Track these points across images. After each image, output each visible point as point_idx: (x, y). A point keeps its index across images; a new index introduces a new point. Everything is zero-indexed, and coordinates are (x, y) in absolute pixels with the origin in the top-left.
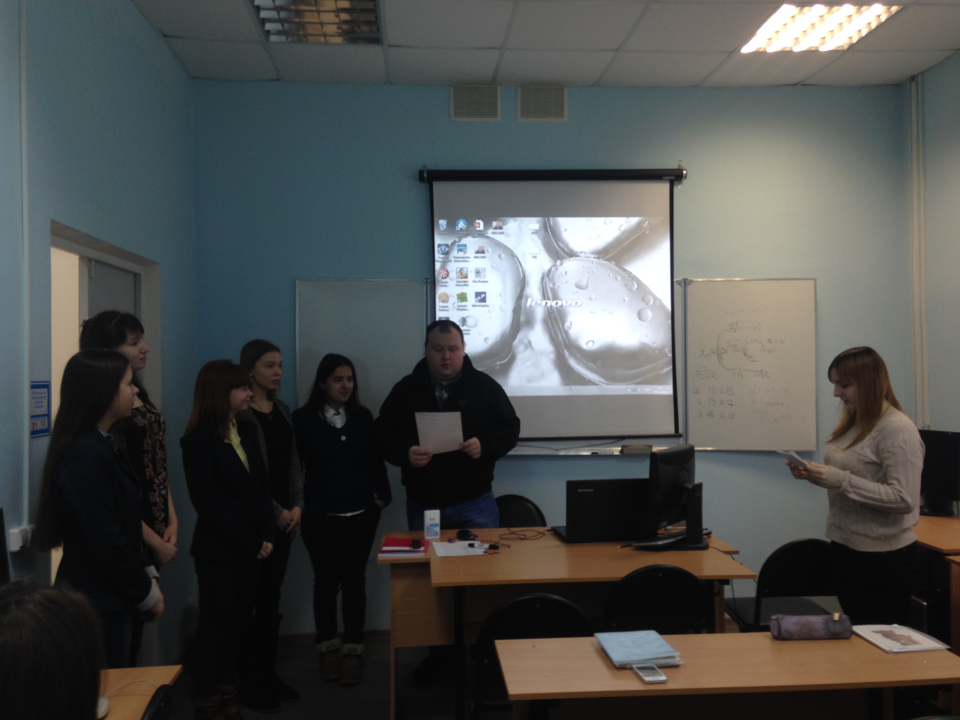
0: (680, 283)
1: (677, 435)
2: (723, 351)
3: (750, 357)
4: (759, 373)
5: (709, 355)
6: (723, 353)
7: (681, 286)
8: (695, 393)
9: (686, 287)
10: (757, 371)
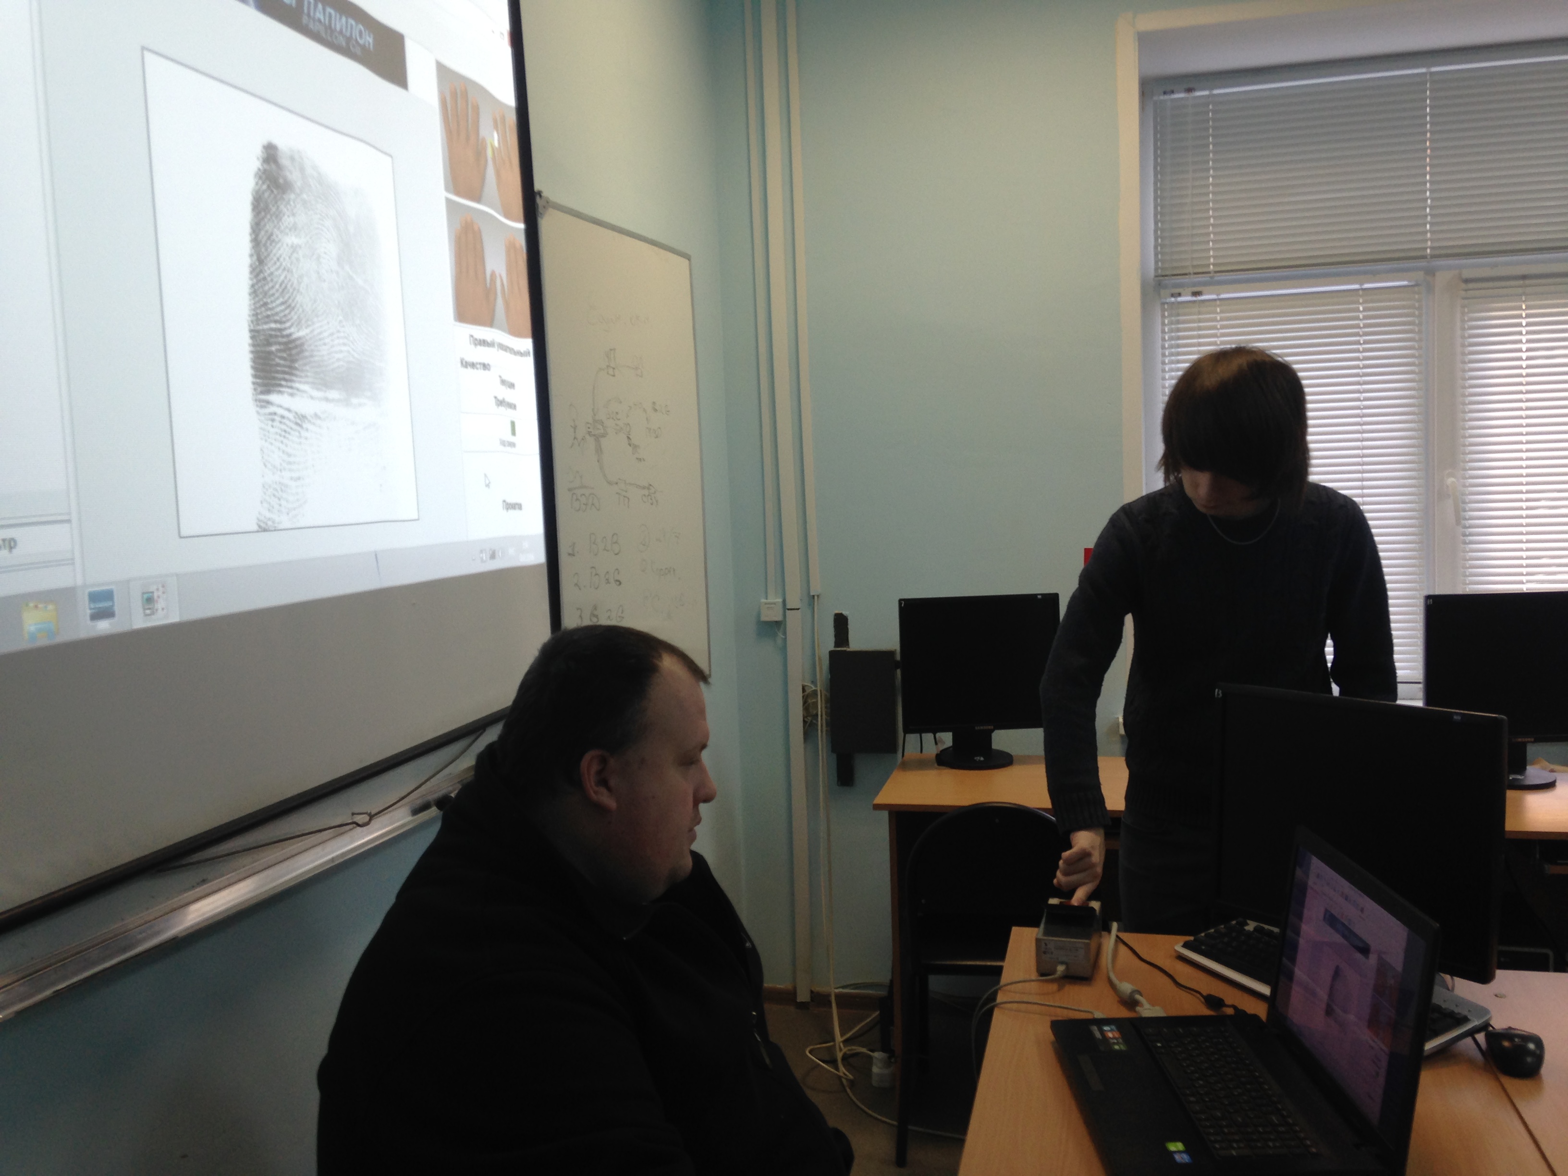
5: (584, 439)
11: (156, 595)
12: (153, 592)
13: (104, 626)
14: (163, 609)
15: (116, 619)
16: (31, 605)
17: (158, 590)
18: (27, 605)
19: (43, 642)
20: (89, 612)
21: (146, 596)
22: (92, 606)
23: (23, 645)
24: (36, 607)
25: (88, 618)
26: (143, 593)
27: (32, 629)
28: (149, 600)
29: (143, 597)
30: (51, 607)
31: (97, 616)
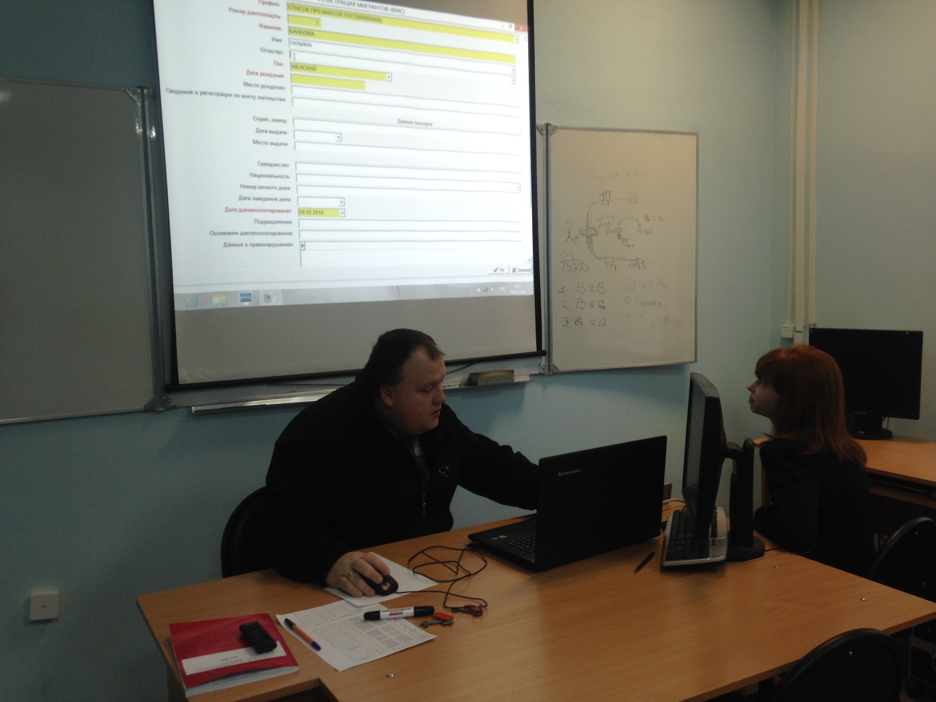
0: (542, 130)
1: (540, 353)
2: (594, 232)
3: (625, 240)
4: (634, 263)
5: (577, 237)
6: (594, 235)
7: (542, 134)
8: (560, 292)
9: (549, 136)
10: (632, 260)
11: (271, 296)
12: (270, 295)
13: (246, 304)
14: (275, 300)
15: (252, 302)
16: (216, 295)
17: (272, 294)
18: (214, 295)
19: (220, 307)
20: (240, 299)
21: (266, 296)
22: (241, 297)
23: (212, 307)
24: (218, 296)
25: (240, 301)
26: (265, 295)
27: (216, 303)
28: (268, 297)
29: (265, 297)
30: (224, 297)
31: (243, 301)
